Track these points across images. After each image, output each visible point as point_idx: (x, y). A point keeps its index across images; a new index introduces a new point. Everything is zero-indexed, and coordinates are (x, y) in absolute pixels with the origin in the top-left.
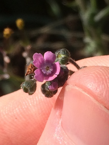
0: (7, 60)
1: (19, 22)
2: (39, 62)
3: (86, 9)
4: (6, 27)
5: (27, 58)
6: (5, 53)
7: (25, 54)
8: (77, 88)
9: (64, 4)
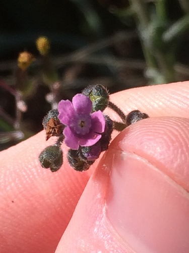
0: (21, 106)
1: (41, 42)
2: (68, 115)
3: (149, 20)
4: (22, 51)
5: (54, 104)
6: (19, 94)
7: (50, 98)
8: (138, 158)
9: (111, 12)
